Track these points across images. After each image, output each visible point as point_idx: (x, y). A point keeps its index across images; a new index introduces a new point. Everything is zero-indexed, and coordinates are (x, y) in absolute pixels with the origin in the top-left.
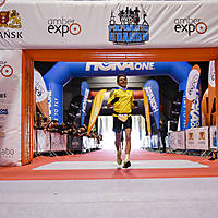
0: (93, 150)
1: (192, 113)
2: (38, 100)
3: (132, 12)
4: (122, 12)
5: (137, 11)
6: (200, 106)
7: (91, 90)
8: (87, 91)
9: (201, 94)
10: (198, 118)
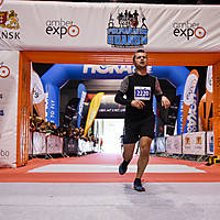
0: (88, 153)
1: (189, 118)
2: (36, 101)
3: (131, 16)
4: (121, 15)
5: (136, 14)
6: (197, 111)
7: (88, 92)
8: (84, 94)
9: (198, 99)
10: (195, 123)
